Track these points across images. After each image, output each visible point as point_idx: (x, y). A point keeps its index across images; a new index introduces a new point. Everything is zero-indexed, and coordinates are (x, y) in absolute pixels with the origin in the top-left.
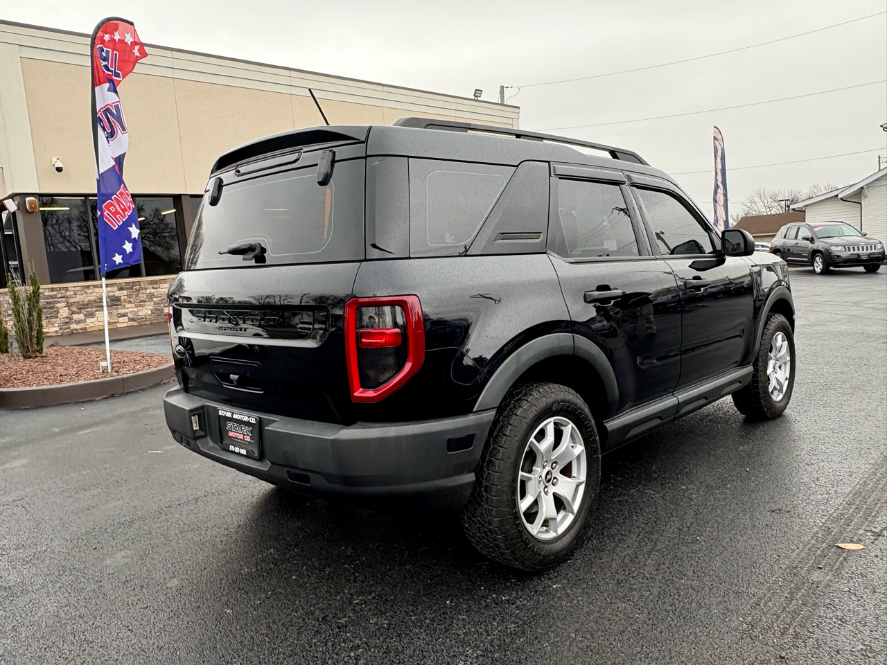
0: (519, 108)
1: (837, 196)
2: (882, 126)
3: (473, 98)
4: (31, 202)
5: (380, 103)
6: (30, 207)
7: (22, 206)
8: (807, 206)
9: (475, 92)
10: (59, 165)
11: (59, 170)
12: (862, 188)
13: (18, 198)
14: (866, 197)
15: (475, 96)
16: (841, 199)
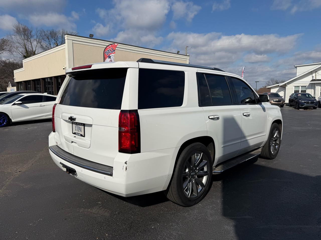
1: (279, 85)
2: (294, 66)
3: (177, 53)
8: (271, 87)
12: (286, 84)
14: (287, 86)
16: (281, 86)
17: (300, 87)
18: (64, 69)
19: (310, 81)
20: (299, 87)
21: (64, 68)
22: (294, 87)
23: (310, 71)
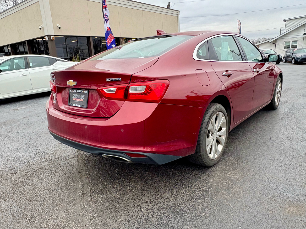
0: (179, 11)
1: (269, 41)
2: (283, 20)
3: (167, 8)
4: (53, 38)
5: (142, 9)
6: (53, 39)
7: (50, 38)
8: (260, 44)
9: (168, 6)
10: (59, 26)
11: (60, 28)
12: (276, 39)
13: (49, 36)
14: (277, 42)
15: (167, 7)
16: (270, 42)
17: (291, 42)
18: (41, 29)
19: (303, 35)
20: (289, 43)
21: (40, 27)
22: (284, 42)
23: (302, 24)
